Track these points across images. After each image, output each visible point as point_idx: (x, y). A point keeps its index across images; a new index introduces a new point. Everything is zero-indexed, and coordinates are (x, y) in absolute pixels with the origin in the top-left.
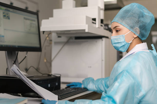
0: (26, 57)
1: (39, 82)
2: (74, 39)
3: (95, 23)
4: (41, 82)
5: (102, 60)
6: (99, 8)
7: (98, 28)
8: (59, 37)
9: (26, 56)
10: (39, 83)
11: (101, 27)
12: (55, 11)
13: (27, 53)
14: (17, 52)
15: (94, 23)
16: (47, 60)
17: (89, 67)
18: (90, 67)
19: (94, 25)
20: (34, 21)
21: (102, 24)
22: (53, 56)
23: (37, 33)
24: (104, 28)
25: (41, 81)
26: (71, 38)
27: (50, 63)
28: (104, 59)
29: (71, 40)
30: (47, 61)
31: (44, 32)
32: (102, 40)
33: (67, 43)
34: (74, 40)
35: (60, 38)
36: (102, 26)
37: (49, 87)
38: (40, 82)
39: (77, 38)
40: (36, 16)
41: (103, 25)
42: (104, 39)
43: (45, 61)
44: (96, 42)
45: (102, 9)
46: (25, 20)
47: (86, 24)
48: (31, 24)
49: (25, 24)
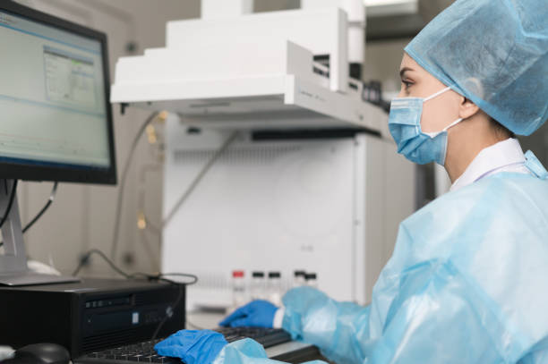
0: (50, 202)
1: (91, 301)
2: (248, 137)
3: (328, 75)
4: (100, 303)
5: (356, 223)
6: (342, 14)
7: (339, 92)
8: (193, 131)
9: (52, 198)
10: (91, 307)
11: (352, 91)
12: (175, 29)
13: (55, 188)
14: (12, 182)
15: (321, 73)
16: (147, 222)
17: (303, 248)
18: (310, 249)
19: (322, 79)
20: (90, 63)
21: (355, 82)
22: (168, 206)
23: (102, 109)
24: (363, 95)
25: (97, 300)
26: (235, 135)
27: (156, 230)
28: (361, 216)
29: (237, 145)
30: (147, 226)
31: (124, 105)
32: (356, 144)
33: (221, 154)
34: (248, 144)
35: (194, 137)
36: (353, 86)
37: (136, 324)
38: (94, 303)
39: (260, 135)
40: (96, 46)
41: (360, 85)
42: (362, 139)
43: (142, 224)
44: (333, 150)
45: (355, 24)
46: (46, 55)
47: (289, 72)
48: (74, 73)
49: (48, 74)
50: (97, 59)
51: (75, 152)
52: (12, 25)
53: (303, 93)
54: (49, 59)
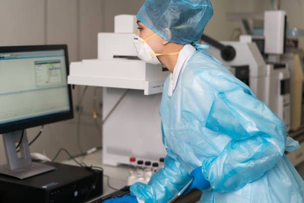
0: (41, 132)
4: (58, 191)
10: (54, 194)
13: (42, 128)
16: (97, 115)
20: (59, 62)
23: (65, 83)
30: (97, 117)
31: (74, 85)
37: (76, 196)
40: (62, 52)
43: (95, 116)
46: (36, 66)
47: (146, 80)
48: (50, 69)
49: (37, 75)
50: (62, 59)
51: (52, 108)
52: (18, 57)
53: (154, 87)
54: (37, 67)
